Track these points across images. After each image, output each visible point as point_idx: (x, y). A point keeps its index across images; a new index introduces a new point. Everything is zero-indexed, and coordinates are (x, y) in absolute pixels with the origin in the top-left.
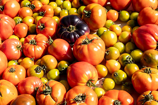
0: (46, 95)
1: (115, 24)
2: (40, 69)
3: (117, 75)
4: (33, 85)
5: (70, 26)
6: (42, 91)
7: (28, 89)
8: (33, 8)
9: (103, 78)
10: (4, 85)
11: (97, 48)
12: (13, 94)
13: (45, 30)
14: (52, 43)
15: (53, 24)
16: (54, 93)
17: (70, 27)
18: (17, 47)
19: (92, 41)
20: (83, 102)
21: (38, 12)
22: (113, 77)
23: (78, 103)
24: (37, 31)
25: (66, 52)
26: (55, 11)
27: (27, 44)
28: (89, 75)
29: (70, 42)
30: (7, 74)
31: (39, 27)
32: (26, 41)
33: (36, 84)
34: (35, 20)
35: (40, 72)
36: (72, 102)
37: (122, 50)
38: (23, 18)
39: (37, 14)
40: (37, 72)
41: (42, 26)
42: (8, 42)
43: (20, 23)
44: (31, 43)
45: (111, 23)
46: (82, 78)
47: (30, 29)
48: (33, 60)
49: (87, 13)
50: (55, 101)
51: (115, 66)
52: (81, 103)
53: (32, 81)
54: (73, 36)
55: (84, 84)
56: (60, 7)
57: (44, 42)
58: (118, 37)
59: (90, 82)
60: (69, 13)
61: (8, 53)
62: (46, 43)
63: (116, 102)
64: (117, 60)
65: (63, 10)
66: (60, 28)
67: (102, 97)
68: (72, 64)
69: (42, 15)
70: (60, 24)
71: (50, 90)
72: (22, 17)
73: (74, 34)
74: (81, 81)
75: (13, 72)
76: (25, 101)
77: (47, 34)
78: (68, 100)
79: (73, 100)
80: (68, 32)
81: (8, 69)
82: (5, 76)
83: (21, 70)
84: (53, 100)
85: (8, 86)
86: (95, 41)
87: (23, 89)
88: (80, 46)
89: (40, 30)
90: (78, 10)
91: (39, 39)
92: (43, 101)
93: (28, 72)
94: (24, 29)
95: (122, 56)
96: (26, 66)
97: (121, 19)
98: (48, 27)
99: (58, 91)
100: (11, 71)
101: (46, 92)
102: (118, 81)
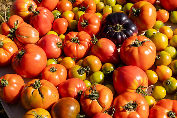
0: (93, 100)
1: (165, 26)
2: (84, 70)
3: (170, 83)
4: (77, 87)
5: (117, 24)
6: (88, 95)
7: (72, 92)
8: (73, 2)
9: (151, 86)
10: (46, 85)
11: (148, 51)
12: (55, 96)
13: (89, 27)
14: (96, 43)
15: (97, 22)
16: (101, 98)
17: (117, 26)
18: (57, 44)
19: (143, 43)
20: (133, 111)
21: (79, 6)
22: (164, 85)
23: (129, 111)
24: (79, 28)
25: (112, 53)
26: (97, 6)
27: (69, 41)
28: (140, 81)
29: (116, 42)
30: (48, 74)
31: (82, 23)
32: (67, 38)
33: (80, 87)
34: (76, 16)
35: (84, 74)
36: (121, 109)
37: (174, 56)
38: (63, 12)
39: (78, 9)
40: (80, 73)
41: (85, 22)
42: (48, 39)
43: (58, 17)
44: (73, 40)
45: (161, 24)
46: (133, 84)
47: (70, 25)
48: (74, 60)
49: (136, 11)
50: (102, 107)
51: (167, 72)
52: (131, 112)
53: (76, 83)
54: (120, 36)
55: (133, 91)
56: (103, 3)
57: (87, 40)
58: (169, 40)
59: (140, 89)
60: (114, 9)
61: (47, 50)
62: (90, 42)
63: (170, 113)
64: (168, 66)
65: (107, 6)
66: (105, 26)
67: (154, 106)
68: (119, 68)
69: (84, 10)
70: (105, 21)
71: (97, 95)
72: (61, 11)
73: (121, 34)
74: (131, 87)
75: (54, 72)
76: (69, 105)
77: (90, 32)
78: (117, 107)
79: (123, 108)
80: (114, 31)
81: (49, 68)
82: (45, 76)
83: (63, 70)
84: (100, 106)
85: (50, 87)
86: (146, 44)
87: (65, 92)
88: (129, 48)
89: (83, 27)
90: (124, 7)
91: (82, 37)
92: (89, 106)
93: (70, 73)
94: (64, 24)
95: (175, 62)
96: (67, 66)
97: (172, 20)
98: (91, 24)
99: (105, 96)
100: (52, 70)
101: (92, 96)
102: (170, 90)
